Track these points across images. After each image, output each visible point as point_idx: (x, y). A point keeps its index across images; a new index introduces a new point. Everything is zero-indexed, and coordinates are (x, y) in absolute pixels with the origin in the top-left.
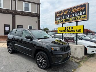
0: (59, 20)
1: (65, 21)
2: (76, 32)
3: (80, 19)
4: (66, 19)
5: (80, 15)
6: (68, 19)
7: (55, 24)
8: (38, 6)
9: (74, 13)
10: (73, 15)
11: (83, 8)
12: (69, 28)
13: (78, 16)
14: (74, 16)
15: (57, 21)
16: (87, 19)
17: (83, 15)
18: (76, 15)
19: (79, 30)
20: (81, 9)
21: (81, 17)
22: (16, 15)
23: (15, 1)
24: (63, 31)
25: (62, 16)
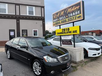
0: (56, 21)
1: (62, 22)
2: (72, 34)
3: (75, 19)
4: (62, 20)
5: (75, 15)
6: (64, 20)
7: (53, 26)
8: (43, 9)
9: (70, 13)
10: (69, 15)
11: (78, 7)
12: (66, 30)
13: (74, 15)
14: (70, 17)
15: (55, 23)
16: (82, 19)
17: (78, 14)
18: (71, 15)
19: (76, 31)
20: (76, 8)
21: (76, 17)
22: (20, 20)
23: (19, 6)
24: (61, 33)
25: (58, 18)
